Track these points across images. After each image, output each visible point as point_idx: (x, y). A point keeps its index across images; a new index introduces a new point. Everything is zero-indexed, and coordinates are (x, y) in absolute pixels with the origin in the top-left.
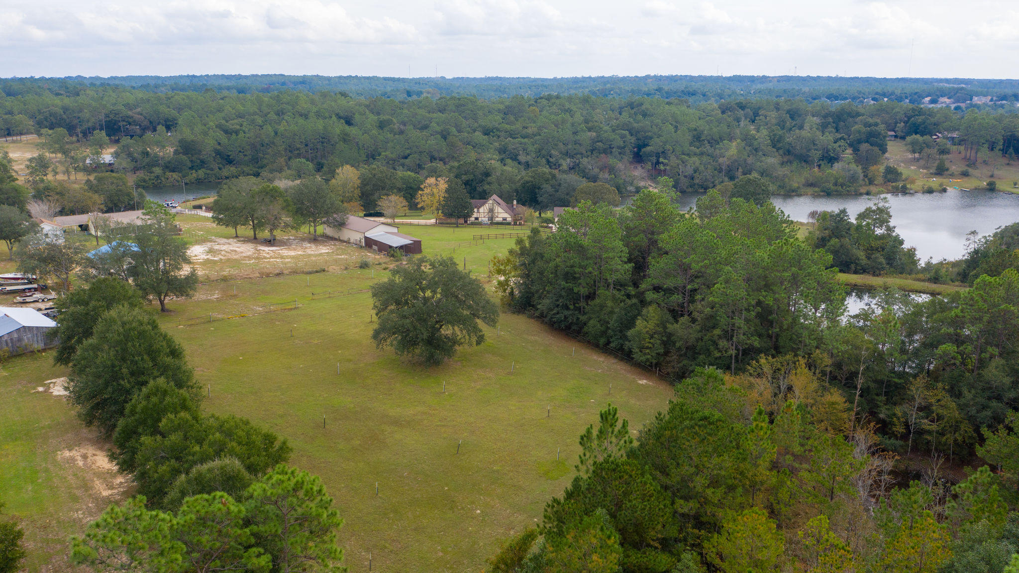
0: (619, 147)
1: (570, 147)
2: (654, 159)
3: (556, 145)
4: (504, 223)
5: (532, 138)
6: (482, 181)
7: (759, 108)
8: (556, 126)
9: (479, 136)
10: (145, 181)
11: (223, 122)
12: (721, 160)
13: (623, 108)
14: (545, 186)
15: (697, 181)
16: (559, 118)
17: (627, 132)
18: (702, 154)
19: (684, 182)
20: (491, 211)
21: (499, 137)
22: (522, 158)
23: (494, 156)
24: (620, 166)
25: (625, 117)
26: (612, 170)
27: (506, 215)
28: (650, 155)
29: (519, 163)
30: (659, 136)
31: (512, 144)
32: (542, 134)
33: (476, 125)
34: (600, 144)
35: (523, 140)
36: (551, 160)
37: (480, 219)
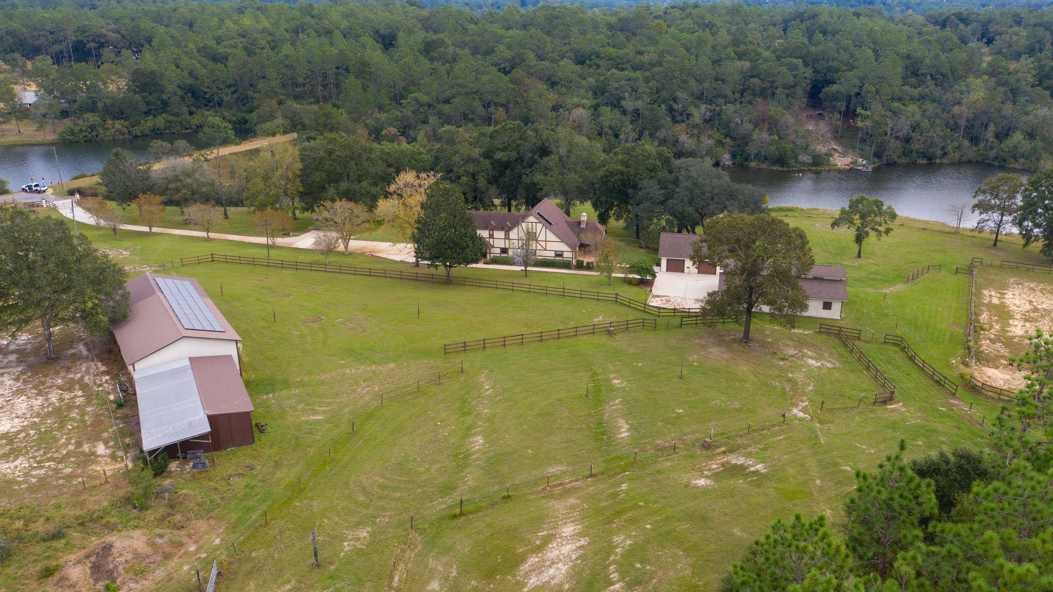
0: (786, 87)
1: (707, 84)
2: (842, 106)
3: (685, 82)
4: (557, 262)
5: (649, 70)
6: (532, 164)
7: (989, 22)
8: (687, 50)
9: (568, 67)
10: (72, 133)
11: (213, 43)
12: (956, 109)
13: (789, 20)
14: (645, 183)
15: (916, 146)
16: (694, 37)
17: (799, 62)
18: (922, 98)
19: (894, 148)
20: (531, 236)
21: (598, 66)
22: (629, 105)
23: (585, 101)
24: (789, 118)
25: (797, 36)
26: (773, 126)
27: (562, 247)
28: (835, 97)
29: (624, 112)
30: (852, 68)
31: (617, 78)
32: (665, 64)
33: (565, 48)
34: (755, 81)
35: (632, 74)
36: (675, 106)
37: (510, 252)
